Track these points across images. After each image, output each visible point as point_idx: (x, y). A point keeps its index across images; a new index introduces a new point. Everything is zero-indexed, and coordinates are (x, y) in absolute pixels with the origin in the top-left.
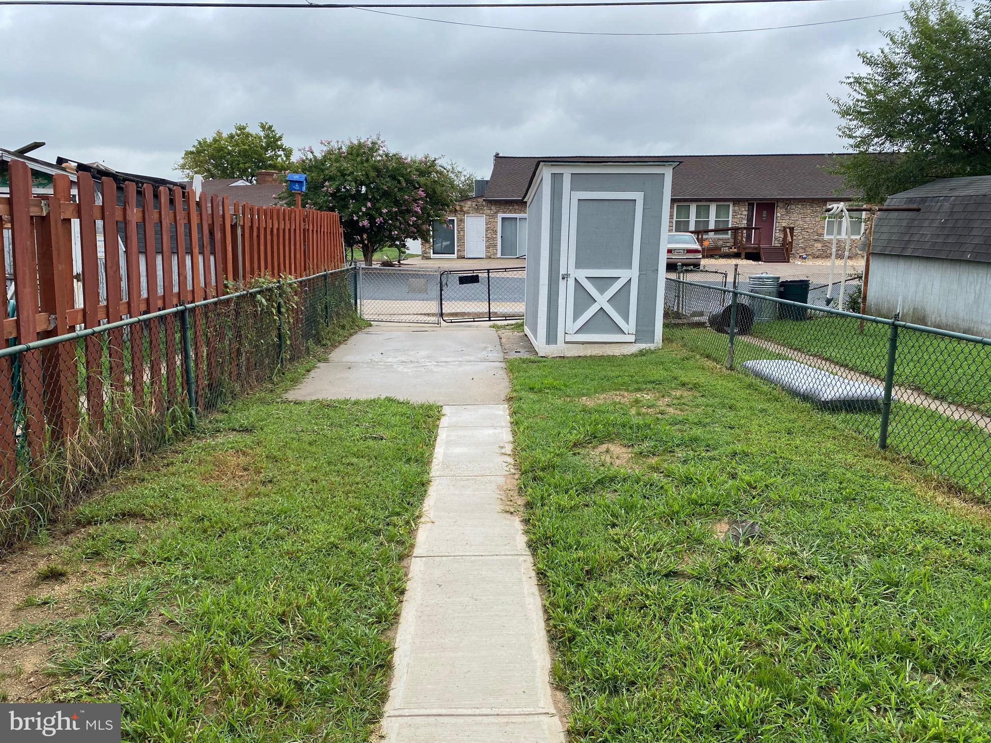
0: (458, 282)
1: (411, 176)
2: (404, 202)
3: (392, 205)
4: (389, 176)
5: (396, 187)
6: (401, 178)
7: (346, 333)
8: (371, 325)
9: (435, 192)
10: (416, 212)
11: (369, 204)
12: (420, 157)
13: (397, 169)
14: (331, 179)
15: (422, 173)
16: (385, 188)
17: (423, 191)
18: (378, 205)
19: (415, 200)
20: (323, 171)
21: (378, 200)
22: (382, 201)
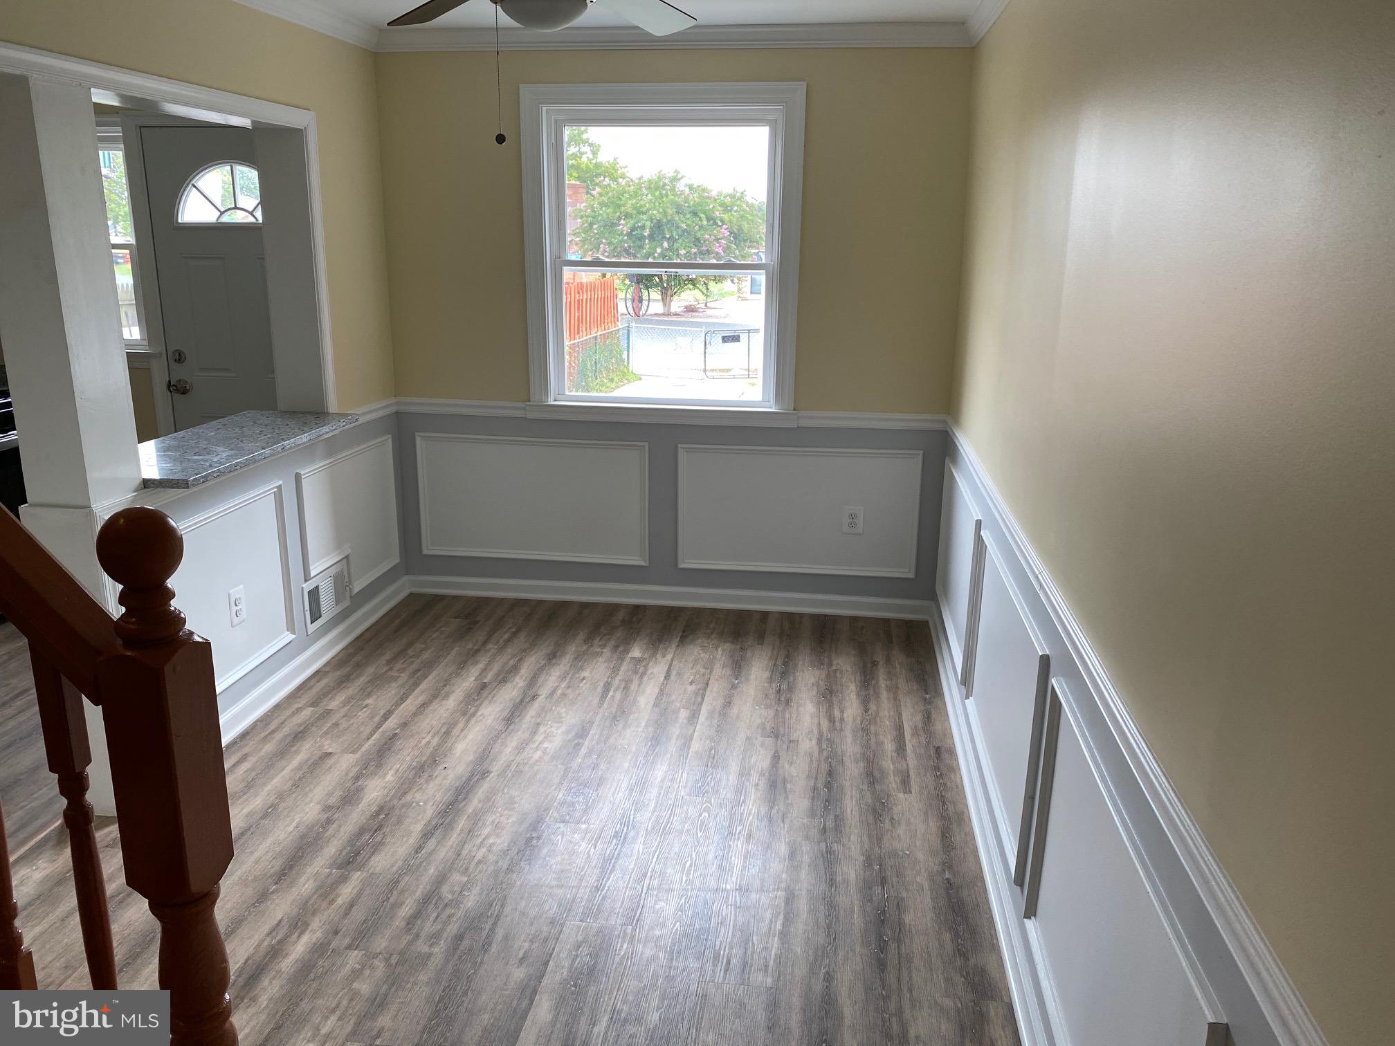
0: (721, 341)
1: (713, 213)
2: (705, 241)
3: (692, 245)
4: (690, 213)
5: (697, 224)
6: (702, 215)
7: (613, 385)
8: (640, 379)
9: (740, 229)
10: (717, 253)
11: (666, 245)
12: (728, 190)
13: (699, 204)
14: (628, 216)
15: (726, 208)
16: (684, 226)
17: (726, 229)
18: (676, 246)
19: (717, 240)
20: (619, 206)
21: (676, 240)
22: (680, 241)
